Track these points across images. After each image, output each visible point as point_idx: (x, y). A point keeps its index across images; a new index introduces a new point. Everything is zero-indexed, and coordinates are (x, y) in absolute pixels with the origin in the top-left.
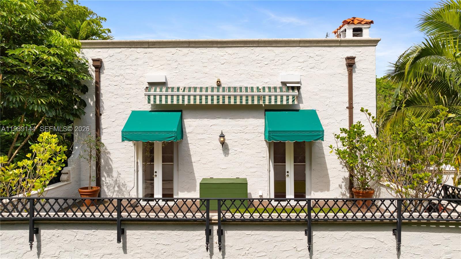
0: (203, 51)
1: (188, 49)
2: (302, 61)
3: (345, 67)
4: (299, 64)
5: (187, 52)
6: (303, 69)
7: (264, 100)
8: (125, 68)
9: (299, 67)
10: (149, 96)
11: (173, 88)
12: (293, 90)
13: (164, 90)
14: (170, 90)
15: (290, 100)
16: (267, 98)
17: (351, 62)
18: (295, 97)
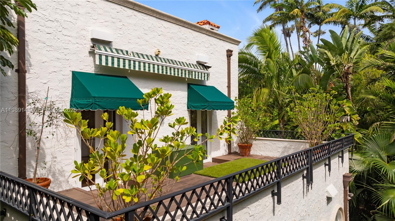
0: (145, 18)
1: (132, 11)
2: (207, 46)
4: (205, 49)
5: (131, 14)
6: (208, 53)
7: (192, 75)
8: (62, 12)
9: (205, 51)
10: (100, 55)
11: (122, 51)
12: (206, 69)
13: (114, 51)
14: (120, 52)
15: (206, 77)
16: (194, 73)
17: (229, 53)
18: (208, 75)
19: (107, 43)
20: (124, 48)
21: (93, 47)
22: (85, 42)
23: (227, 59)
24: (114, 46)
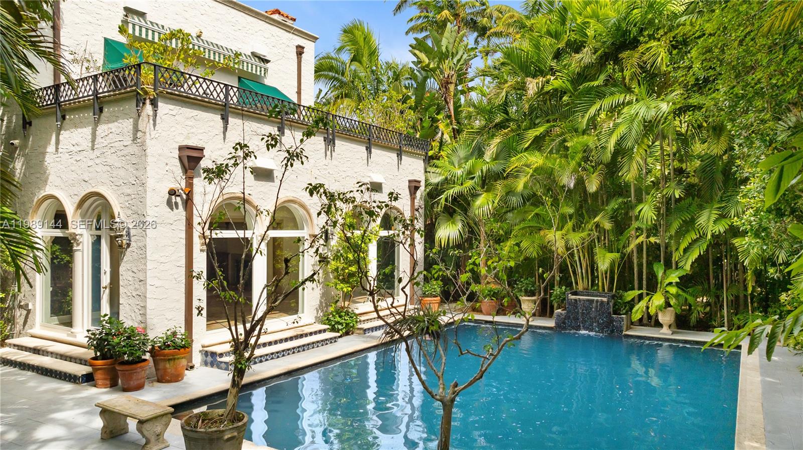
2: (267, 36)
3: (296, 55)
4: (264, 39)
6: (267, 45)
7: (243, 66)
9: (264, 42)
10: (134, 25)
11: (157, 24)
12: (264, 62)
13: (149, 23)
14: (155, 25)
15: (263, 72)
16: (245, 64)
17: (300, 51)
18: (266, 70)
19: (142, 15)
20: (160, 23)
21: (126, 16)
22: (118, 10)
23: (296, 57)
24: (149, 18)
